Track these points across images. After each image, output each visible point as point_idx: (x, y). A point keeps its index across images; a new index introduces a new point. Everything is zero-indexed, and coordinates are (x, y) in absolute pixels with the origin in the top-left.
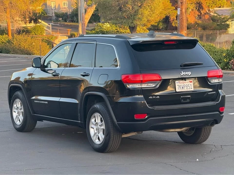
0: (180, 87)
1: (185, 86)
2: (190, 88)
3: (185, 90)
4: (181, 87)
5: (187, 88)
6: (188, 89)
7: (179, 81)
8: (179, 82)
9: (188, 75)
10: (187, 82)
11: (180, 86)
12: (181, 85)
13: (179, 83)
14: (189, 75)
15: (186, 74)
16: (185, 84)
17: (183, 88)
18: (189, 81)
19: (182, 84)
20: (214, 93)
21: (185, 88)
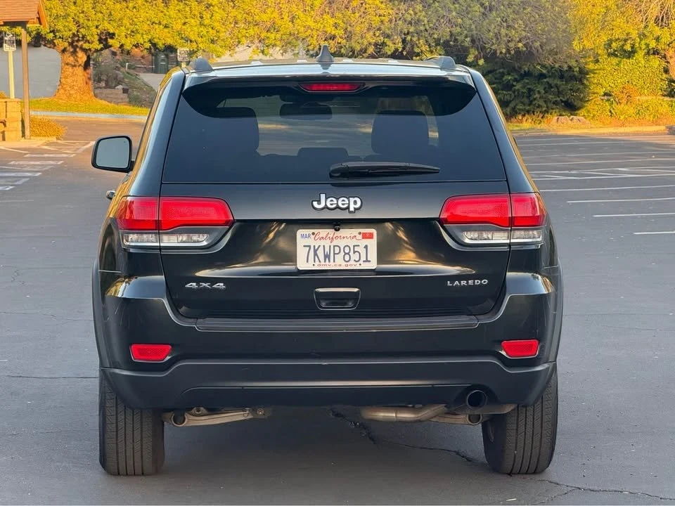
0: (315, 254)
1: (337, 251)
2: (363, 258)
3: (338, 263)
4: (320, 253)
5: (347, 258)
6: (352, 262)
7: (316, 231)
8: (313, 234)
9: (348, 208)
10: (349, 236)
11: (315, 251)
12: (321, 248)
13: (313, 237)
14: (352, 209)
15: (338, 207)
16: (342, 243)
17: (327, 256)
18: (360, 233)
19: (327, 243)
20: (477, 282)
21: (339, 258)
